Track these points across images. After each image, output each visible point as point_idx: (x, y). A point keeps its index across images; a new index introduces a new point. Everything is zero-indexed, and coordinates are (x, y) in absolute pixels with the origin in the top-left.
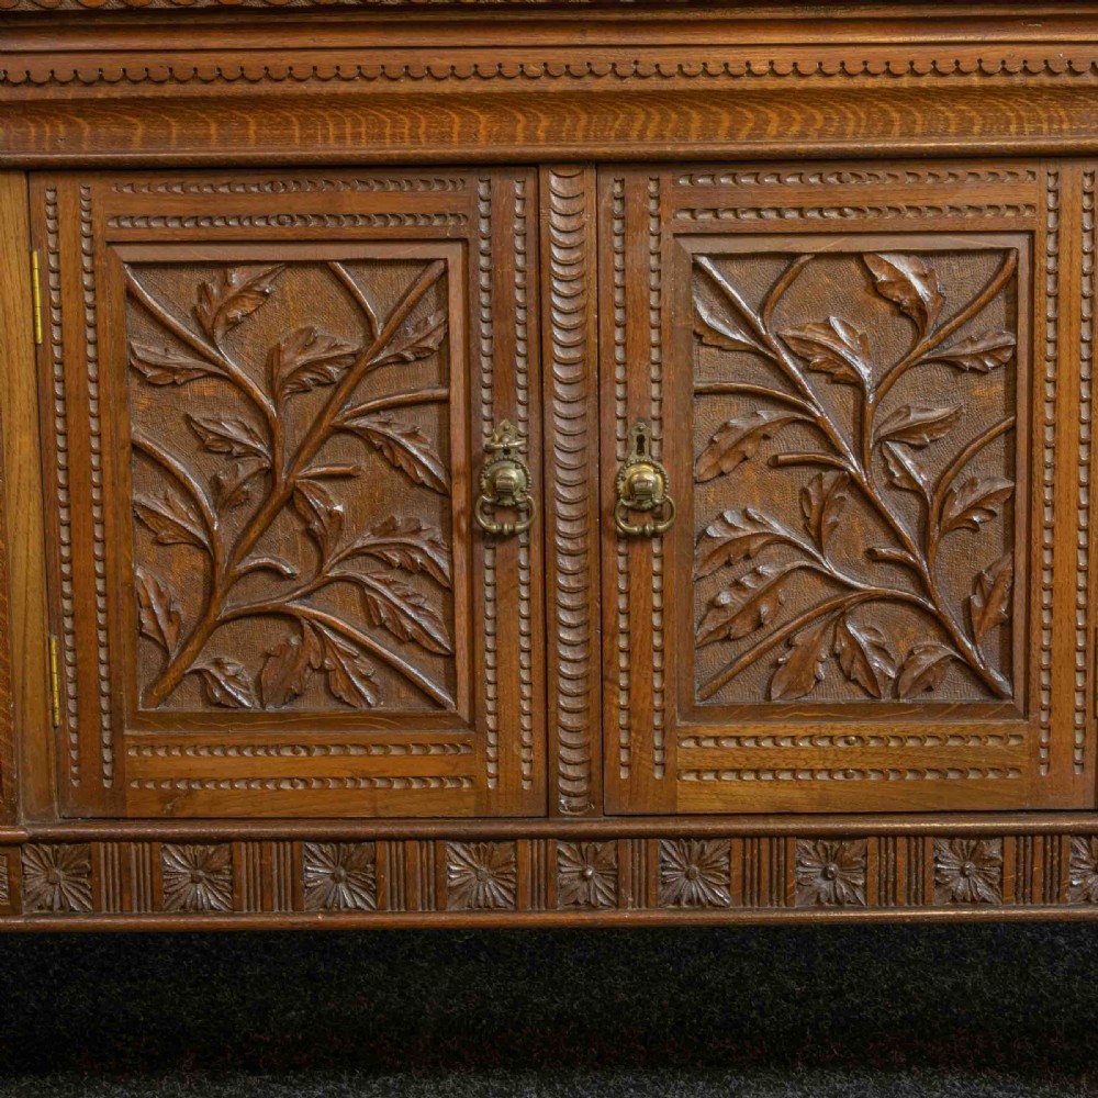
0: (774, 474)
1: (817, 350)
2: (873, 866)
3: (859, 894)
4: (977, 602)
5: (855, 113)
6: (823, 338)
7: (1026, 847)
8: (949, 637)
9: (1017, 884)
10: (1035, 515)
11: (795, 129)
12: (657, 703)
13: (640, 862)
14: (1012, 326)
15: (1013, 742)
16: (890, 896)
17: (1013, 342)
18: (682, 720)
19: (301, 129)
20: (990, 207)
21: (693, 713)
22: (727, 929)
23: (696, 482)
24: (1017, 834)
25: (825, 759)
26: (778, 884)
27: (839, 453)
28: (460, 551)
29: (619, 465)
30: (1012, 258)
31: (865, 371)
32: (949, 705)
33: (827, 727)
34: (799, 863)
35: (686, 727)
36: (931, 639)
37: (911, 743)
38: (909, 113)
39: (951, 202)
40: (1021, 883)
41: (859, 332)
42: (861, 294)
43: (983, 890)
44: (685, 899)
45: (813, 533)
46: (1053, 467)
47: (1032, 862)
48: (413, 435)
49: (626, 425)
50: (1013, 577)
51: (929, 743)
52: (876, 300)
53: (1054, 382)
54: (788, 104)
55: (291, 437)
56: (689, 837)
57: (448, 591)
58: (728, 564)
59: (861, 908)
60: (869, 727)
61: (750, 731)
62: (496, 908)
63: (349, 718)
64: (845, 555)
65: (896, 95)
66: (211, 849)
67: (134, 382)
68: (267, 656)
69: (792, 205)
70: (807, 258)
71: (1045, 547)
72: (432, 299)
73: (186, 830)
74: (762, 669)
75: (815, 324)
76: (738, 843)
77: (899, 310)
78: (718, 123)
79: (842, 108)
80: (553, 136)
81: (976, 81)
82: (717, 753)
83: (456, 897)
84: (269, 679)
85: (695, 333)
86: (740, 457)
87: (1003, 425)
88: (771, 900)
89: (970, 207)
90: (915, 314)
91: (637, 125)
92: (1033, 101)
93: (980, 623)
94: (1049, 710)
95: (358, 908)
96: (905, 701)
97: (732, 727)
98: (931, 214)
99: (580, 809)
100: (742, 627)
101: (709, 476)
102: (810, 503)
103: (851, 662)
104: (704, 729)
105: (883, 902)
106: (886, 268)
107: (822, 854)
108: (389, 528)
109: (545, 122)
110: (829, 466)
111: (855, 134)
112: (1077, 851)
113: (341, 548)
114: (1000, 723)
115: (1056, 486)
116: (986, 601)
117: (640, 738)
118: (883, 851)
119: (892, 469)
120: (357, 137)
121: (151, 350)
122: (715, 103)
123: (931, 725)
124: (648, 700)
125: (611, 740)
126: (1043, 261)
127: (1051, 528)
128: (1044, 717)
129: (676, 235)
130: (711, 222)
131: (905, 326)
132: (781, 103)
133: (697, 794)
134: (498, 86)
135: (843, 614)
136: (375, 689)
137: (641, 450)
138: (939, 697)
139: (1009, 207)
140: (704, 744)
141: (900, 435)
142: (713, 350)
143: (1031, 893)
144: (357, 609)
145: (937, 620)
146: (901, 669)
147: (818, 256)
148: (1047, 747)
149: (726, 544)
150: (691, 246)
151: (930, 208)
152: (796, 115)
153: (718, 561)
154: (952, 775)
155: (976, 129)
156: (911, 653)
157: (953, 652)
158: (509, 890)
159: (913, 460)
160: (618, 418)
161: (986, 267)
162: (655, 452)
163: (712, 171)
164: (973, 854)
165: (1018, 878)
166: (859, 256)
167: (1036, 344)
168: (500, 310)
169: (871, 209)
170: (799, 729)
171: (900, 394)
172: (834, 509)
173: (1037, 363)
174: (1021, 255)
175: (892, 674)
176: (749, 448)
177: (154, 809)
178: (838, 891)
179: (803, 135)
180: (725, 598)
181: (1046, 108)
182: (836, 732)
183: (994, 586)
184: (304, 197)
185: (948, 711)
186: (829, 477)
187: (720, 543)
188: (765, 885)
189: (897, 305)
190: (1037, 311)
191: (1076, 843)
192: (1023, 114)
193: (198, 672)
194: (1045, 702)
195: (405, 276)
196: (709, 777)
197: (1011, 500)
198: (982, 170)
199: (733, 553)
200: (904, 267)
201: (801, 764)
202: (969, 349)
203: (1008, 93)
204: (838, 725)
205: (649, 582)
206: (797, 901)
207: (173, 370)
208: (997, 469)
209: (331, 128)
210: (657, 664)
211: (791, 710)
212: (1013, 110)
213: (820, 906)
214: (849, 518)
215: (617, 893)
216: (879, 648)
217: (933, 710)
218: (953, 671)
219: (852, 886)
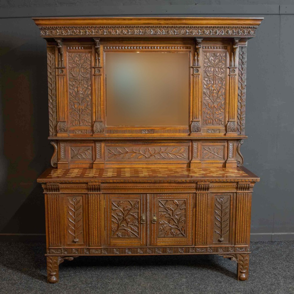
0: (166, 218)
1: (169, 208)
2: (174, 250)
4: (182, 228)
5: (172, 190)
8: (180, 231)
9: (185, 251)
10: (187, 221)
11: (168, 191)
12: (156, 237)
13: (154, 250)
14: (185, 206)
15: (185, 240)
19: (127, 191)
21: (159, 237)
22: (161, 256)
24: (185, 247)
25: (170, 241)
27: (171, 216)
28: (139, 225)
31: (173, 210)
34: (167, 250)
35: (158, 239)
37: (177, 240)
38: (177, 190)
39: (180, 196)
41: (173, 206)
42: (173, 203)
43: (183, 252)
44: (158, 253)
45: (169, 223)
46: (189, 217)
47: (187, 250)
48: (135, 215)
50: (185, 226)
53: (189, 211)
54: (167, 189)
55: (125, 215)
56: (158, 248)
57: (138, 228)
60: (173, 239)
62: (142, 254)
63: (129, 238)
64: (172, 225)
65: (176, 188)
66: (118, 249)
67: (112, 210)
68: (123, 233)
70: (168, 200)
71: (188, 224)
72: (137, 204)
73: (116, 247)
74: (164, 234)
75: (169, 206)
76: (162, 248)
77: (176, 205)
80: (148, 191)
81: (182, 187)
82: (161, 241)
83: (139, 253)
84: (123, 234)
85: (159, 207)
87: (185, 214)
88: (165, 253)
89: (182, 197)
91: (155, 191)
92: (187, 189)
93: (183, 230)
95: (130, 254)
96: (176, 236)
97: (162, 239)
99: (149, 245)
100: (163, 230)
101: (160, 218)
102: (168, 220)
103: (172, 233)
104: (160, 239)
105: (174, 253)
107: (169, 249)
108: (133, 222)
112: (190, 249)
113: (129, 224)
114: (184, 238)
115: (189, 219)
117: (154, 240)
119: (175, 217)
120: (132, 191)
121: (114, 208)
122: (161, 189)
125: (152, 240)
126: (188, 201)
128: (188, 238)
130: (161, 198)
131: (177, 206)
133: (159, 244)
134: (143, 188)
135: (171, 229)
136: (132, 235)
137: (154, 216)
138: (179, 236)
139: (185, 197)
141: (176, 215)
142: (161, 208)
143: (187, 252)
144: (130, 229)
145: (179, 230)
146: (176, 234)
148: (188, 240)
150: (159, 200)
154: (180, 242)
155: (182, 191)
156: (177, 232)
158: (143, 252)
159: (177, 217)
160: (153, 214)
161: (183, 201)
162: (156, 216)
163: (163, 194)
164: (182, 249)
166: (173, 201)
167: (187, 208)
168: (143, 205)
170: (167, 239)
171: (176, 211)
172: (170, 221)
174: (186, 201)
176: (163, 216)
177: (113, 245)
180: (161, 228)
184: (127, 196)
186: (170, 218)
190: (187, 205)
193: (117, 234)
194: (188, 236)
195: (135, 202)
197: (185, 220)
198: (183, 194)
199: (162, 224)
200: (176, 201)
201: (168, 242)
202: (182, 208)
203: (185, 188)
204: (171, 238)
205: (155, 227)
206: (167, 253)
207: (115, 209)
208: (184, 218)
209: (130, 191)
210: (156, 233)
211: (167, 237)
212: (185, 190)
213: (169, 253)
214: (172, 222)
215: (152, 252)
216: (174, 232)
217: (179, 237)
218: (180, 234)
219: (172, 252)
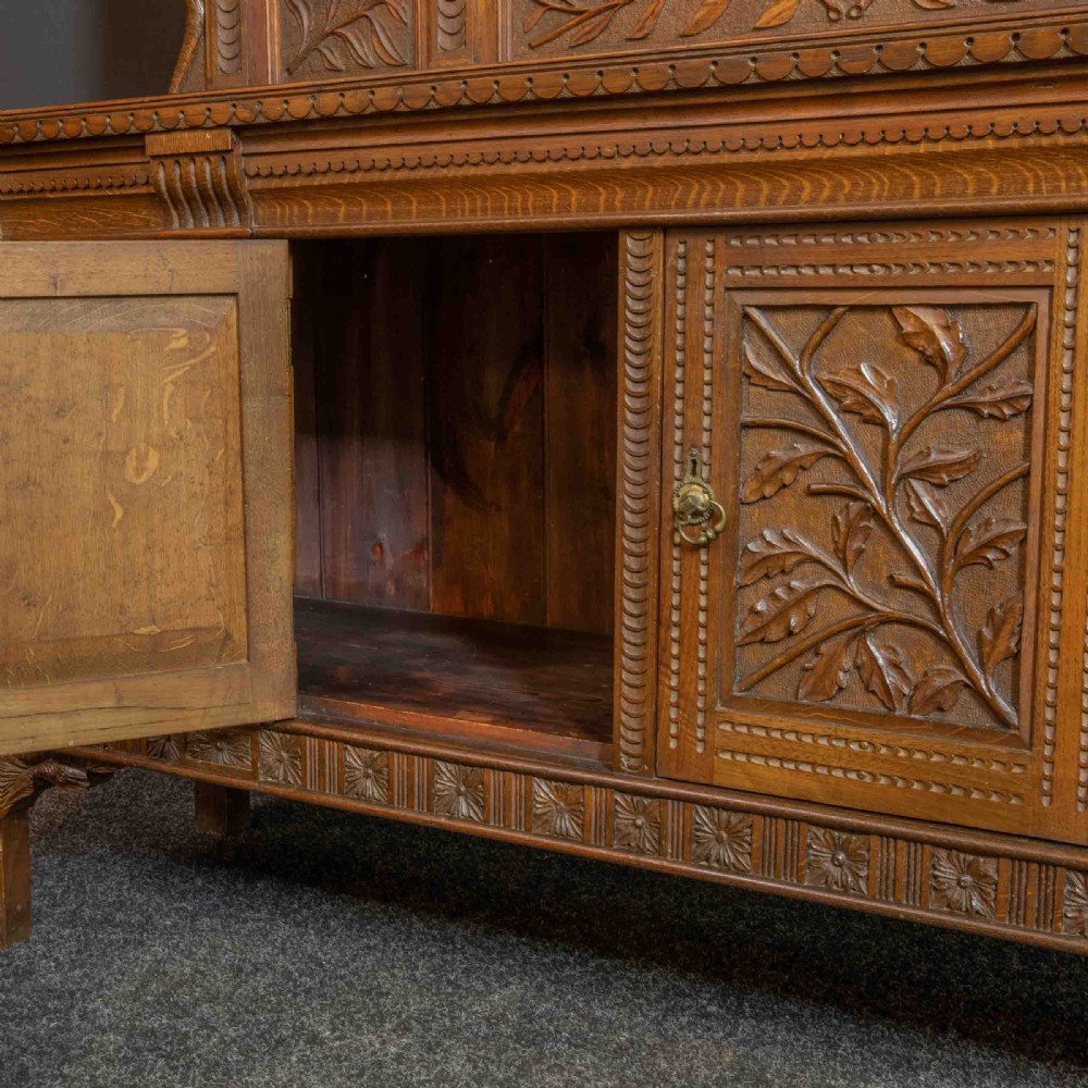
0: (810, 501)
1: (849, 393)
2: (876, 862)
3: (863, 885)
4: (987, 633)
5: (878, 178)
6: (855, 383)
7: (1021, 871)
8: (960, 663)
9: (1011, 904)
10: (1045, 557)
11: (826, 193)
12: (701, 688)
13: (678, 821)
14: (1031, 377)
15: (1016, 770)
16: (890, 891)
17: (1030, 391)
18: (722, 706)
19: (447, 204)
20: (1010, 263)
21: (730, 701)
23: (742, 503)
24: (1012, 857)
25: (840, 759)
26: (792, 861)
27: (866, 487)
29: (676, 484)
30: (1032, 312)
31: (890, 416)
32: (957, 727)
33: (843, 730)
34: (810, 846)
35: (722, 712)
36: (946, 664)
37: (918, 756)
38: (929, 177)
39: (972, 259)
40: (1015, 904)
41: (888, 378)
42: (892, 344)
43: (977, 904)
44: (713, 858)
45: (841, 556)
46: (1063, 512)
47: (1026, 887)
49: (683, 451)
50: (1022, 615)
51: (935, 759)
52: (906, 349)
53: (1068, 431)
54: (819, 172)
56: (719, 807)
58: (767, 576)
59: (862, 897)
60: (880, 735)
61: (776, 724)
62: (568, 837)
64: (870, 579)
65: (915, 161)
66: (376, 754)
69: (825, 263)
70: (841, 310)
71: (1055, 590)
73: (362, 737)
75: (849, 369)
76: (759, 820)
77: (927, 361)
78: (759, 191)
79: (868, 174)
80: (627, 206)
81: (990, 144)
82: (749, 739)
83: (540, 823)
85: (744, 374)
86: (779, 484)
87: (1018, 470)
88: (785, 874)
89: (990, 263)
90: (938, 362)
91: (693, 195)
92: (1048, 160)
93: (989, 655)
94: (1053, 744)
95: (470, 817)
96: (917, 716)
97: (760, 718)
98: (952, 270)
99: (637, 769)
100: (775, 632)
101: (753, 499)
102: (839, 530)
103: (870, 674)
104: (738, 716)
105: (883, 896)
106: (912, 320)
107: (831, 843)
109: (620, 195)
110: (855, 497)
111: (879, 197)
112: (1073, 885)
114: (1004, 750)
115: (1067, 532)
116: (996, 635)
117: (686, 716)
118: (885, 851)
119: (913, 504)
120: (484, 210)
122: (757, 174)
123: (937, 741)
124: (693, 686)
125: (663, 714)
126: (1060, 314)
127: (1060, 571)
128: (1047, 751)
129: (728, 289)
130: (756, 278)
131: (932, 375)
132: (813, 171)
133: (734, 769)
135: (863, 631)
137: (694, 473)
138: (952, 717)
139: (1028, 263)
140: (738, 729)
141: (922, 473)
142: (760, 389)
143: (1025, 914)
145: (948, 646)
146: (916, 688)
147: (853, 308)
148: (1050, 779)
149: (764, 559)
150: (740, 298)
151: (953, 264)
152: (825, 181)
153: (758, 573)
154: (956, 792)
155: (994, 190)
156: (926, 674)
157: (964, 678)
158: (578, 825)
159: (933, 497)
160: (677, 444)
161: (1008, 319)
162: (705, 475)
163: (777, 233)
164: (970, 868)
165: (1012, 898)
166: (888, 308)
167: (1051, 395)
169: (896, 265)
170: (819, 728)
171: (925, 436)
172: (860, 536)
173: (1051, 413)
174: (1040, 308)
175: (906, 690)
176: (787, 476)
178: (844, 877)
179: (832, 200)
180: (760, 606)
181: (1064, 167)
182: (851, 736)
183: (1004, 621)
185: (955, 732)
186: (855, 506)
187: (759, 557)
188: (780, 860)
189: (922, 353)
190: (1052, 363)
191: (1072, 875)
192: (1040, 173)
194: (1049, 736)
196: (741, 758)
197: (1023, 542)
198: (1002, 228)
199: (770, 567)
200: (929, 319)
201: (819, 760)
202: (988, 398)
203: (1023, 154)
204: (853, 730)
205: (697, 585)
206: (807, 878)
208: (1014, 513)
209: (467, 203)
210: (701, 655)
211: (814, 710)
212: (1030, 170)
213: (829, 890)
214: (873, 547)
215: (659, 843)
216: (896, 666)
217: (942, 728)
218: (965, 696)
219: (856, 876)
